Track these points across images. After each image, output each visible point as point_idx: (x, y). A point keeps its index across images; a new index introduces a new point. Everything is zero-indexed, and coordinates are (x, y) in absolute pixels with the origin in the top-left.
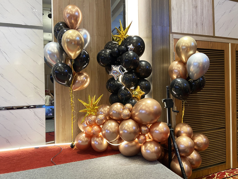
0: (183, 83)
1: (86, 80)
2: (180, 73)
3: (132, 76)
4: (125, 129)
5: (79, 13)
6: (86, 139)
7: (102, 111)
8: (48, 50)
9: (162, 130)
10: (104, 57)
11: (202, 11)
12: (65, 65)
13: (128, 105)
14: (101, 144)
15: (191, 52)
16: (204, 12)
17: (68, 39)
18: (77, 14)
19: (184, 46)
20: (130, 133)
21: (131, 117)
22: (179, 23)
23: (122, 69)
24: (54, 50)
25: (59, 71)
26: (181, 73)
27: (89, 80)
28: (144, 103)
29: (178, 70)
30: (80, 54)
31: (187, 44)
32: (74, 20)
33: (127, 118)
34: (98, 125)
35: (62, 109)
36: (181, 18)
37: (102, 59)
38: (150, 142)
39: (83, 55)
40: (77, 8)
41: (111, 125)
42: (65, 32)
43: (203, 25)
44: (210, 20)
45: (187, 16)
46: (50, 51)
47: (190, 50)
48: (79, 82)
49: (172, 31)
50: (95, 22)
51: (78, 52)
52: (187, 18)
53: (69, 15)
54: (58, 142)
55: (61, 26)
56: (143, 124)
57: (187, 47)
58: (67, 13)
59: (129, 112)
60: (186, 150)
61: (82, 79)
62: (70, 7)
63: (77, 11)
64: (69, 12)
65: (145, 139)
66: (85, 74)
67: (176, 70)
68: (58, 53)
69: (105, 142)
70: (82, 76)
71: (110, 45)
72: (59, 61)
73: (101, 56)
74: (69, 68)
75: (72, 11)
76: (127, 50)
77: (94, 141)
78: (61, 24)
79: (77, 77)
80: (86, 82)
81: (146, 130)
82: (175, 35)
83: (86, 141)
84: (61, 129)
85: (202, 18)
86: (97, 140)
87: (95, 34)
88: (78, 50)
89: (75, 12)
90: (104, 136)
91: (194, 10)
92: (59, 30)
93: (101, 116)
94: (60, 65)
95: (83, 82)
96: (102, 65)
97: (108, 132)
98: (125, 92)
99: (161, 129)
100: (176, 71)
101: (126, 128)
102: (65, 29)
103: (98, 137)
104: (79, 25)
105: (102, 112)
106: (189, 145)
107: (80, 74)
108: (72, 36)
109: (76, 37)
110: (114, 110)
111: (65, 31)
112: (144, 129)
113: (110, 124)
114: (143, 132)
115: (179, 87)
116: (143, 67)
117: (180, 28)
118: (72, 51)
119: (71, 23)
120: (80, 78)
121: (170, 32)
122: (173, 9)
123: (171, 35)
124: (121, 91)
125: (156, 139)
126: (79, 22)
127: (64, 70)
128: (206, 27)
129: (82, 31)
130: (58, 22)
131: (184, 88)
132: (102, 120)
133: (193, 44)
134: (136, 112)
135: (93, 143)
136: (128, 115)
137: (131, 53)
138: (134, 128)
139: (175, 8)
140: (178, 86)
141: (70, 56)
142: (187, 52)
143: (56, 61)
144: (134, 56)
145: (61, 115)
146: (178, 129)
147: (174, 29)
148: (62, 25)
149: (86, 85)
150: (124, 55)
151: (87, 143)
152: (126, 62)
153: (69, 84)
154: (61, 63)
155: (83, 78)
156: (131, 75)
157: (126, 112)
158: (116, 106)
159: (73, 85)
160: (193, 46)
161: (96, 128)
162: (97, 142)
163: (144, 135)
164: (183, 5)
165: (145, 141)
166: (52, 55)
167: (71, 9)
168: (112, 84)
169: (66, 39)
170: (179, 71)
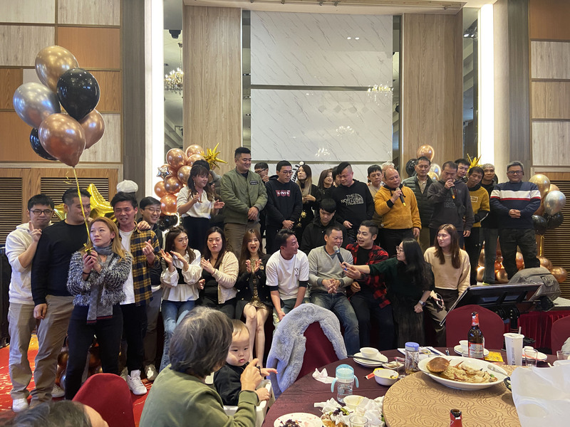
5: (432, 152)
22: (542, 155)
36: (544, 150)
49: (534, 164)
52: (552, 150)
62: (424, 147)
63: (430, 149)
75: (425, 151)
82: (535, 168)
89: (428, 151)
91: (560, 140)
121: (532, 166)
123: (532, 168)
147: (536, 162)
164: (546, 136)
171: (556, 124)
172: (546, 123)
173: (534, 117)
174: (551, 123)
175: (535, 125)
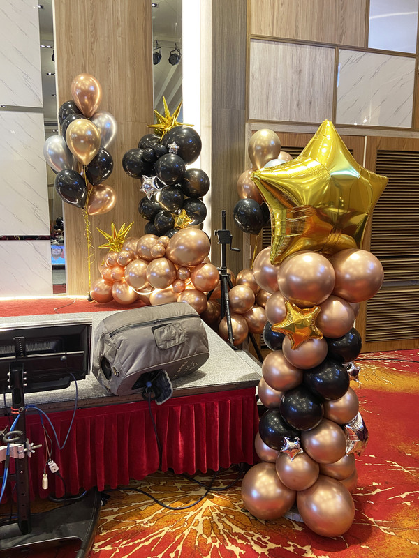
0: (251, 208)
1: (109, 198)
2: (251, 191)
3: (174, 194)
4: (153, 272)
5: (95, 88)
6: (106, 286)
7: (130, 246)
8: (49, 149)
9: (207, 274)
10: (132, 161)
11: (311, 78)
12: (75, 174)
13: (164, 238)
14: (126, 293)
15: (270, 157)
16: (317, 80)
17: (74, 133)
18: (92, 89)
19: (259, 146)
20: (161, 276)
21: (165, 255)
22: (265, 103)
23: (158, 182)
24: (58, 148)
25: (65, 183)
26: (253, 190)
27: (113, 198)
28: (184, 235)
29: (249, 186)
30: (96, 157)
31: (264, 142)
32: (88, 99)
33: (159, 256)
34: (120, 266)
35: (76, 243)
36: (268, 94)
37: (130, 165)
38: (190, 290)
39: (101, 158)
40: (92, 79)
41: (139, 266)
42: (73, 120)
43: (312, 103)
44: (328, 93)
45: (280, 90)
46: (52, 150)
47: (268, 152)
48: (98, 200)
49: (251, 117)
50: (129, 98)
51: (92, 153)
52: (281, 93)
53: (80, 91)
54: (71, 294)
55: (69, 109)
56: (183, 265)
57: (263, 148)
58: (77, 88)
59: (162, 248)
60: (241, 304)
61: (102, 196)
62: (82, 78)
63: (93, 84)
64: (79, 85)
65: (184, 286)
66: (108, 189)
67: (246, 185)
68: (65, 154)
69: (131, 291)
70: (104, 192)
71: (146, 141)
72: (67, 166)
73: (128, 159)
74: (82, 178)
75: (84, 85)
76: (167, 151)
77: (115, 290)
78: (70, 106)
79: (95, 193)
80: (110, 201)
81: (186, 275)
82: (252, 124)
83: (106, 290)
84: (75, 275)
85: (310, 91)
86: (120, 287)
87: (129, 120)
88: (92, 150)
89: (89, 86)
90: (129, 283)
91: (295, 77)
92: (66, 116)
93: (125, 254)
94: (67, 173)
95: (105, 202)
96: (131, 176)
97: (133, 275)
98: (165, 219)
99: (205, 273)
100: (247, 187)
101: (155, 270)
102: (75, 116)
103: (120, 282)
104: (97, 106)
105: (129, 248)
106: (246, 297)
107: (100, 189)
108: (80, 130)
109: (86, 131)
110: (143, 245)
111: (74, 118)
112: (182, 272)
113: (136, 265)
114: (181, 277)
115: (245, 212)
116: (194, 179)
117: (265, 112)
118: (82, 153)
119: (83, 104)
120: (100, 195)
121: (247, 119)
122: (253, 77)
123: (247, 124)
124: (159, 216)
125: (198, 287)
126: (97, 101)
127: (73, 181)
128: (317, 108)
129: (103, 117)
130: (66, 101)
131: (252, 215)
132: (126, 259)
133: (272, 143)
134: (173, 248)
135: (114, 292)
136: (161, 252)
137: (173, 157)
138: (167, 270)
139: (257, 76)
140: (243, 211)
141: (81, 160)
142: (264, 156)
143: (63, 167)
144: (175, 162)
145: (75, 253)
146: (240, 276)
147: (254, 114)
148: (72, 107)
149: (111, 205)
150: (160, 159)
151: (107, 293)
152: (163, 171)
153: (82, 204)
154: (69, 171)
155: (105, 194)
156: (172, 192)
157: (159, 247)
158: (147, 239)
159: (89, 204)
160: (273, 145)
161: (117, 270)
162: (119, 290)
163: (183, 281)
164: (272, 69)
165: (183, 289)
166: (56, 156)
167: (84, 81)
168: (147, 206)
169: (72, 133)
170: (251, 188)
171: (290, 48)
172: (273, 46)
173: (253, 32)
174: (281, 46)
175: (256, 48)
